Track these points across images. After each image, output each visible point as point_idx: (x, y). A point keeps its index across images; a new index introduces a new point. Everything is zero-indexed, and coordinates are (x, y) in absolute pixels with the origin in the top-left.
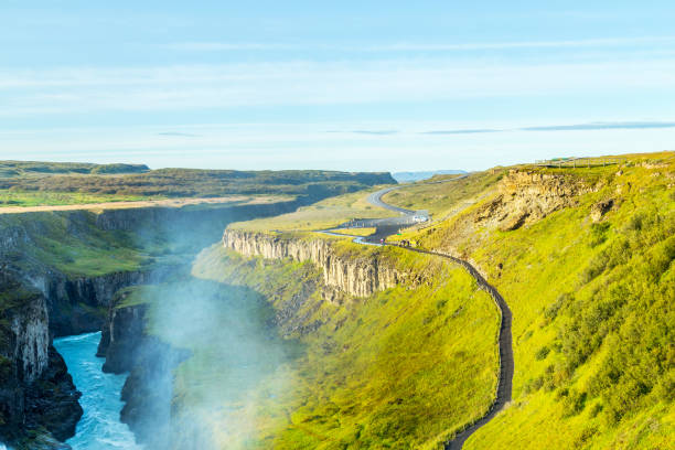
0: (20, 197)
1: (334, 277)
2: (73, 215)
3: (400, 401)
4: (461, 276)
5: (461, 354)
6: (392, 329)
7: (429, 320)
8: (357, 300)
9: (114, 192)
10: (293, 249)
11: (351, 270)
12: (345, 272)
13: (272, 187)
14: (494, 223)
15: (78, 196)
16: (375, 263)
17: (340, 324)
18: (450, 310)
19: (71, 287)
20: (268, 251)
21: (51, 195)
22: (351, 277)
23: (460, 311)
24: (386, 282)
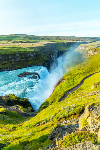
0: (58, 41)
1: (89, 52)
2: (62, 43)
3: (89, 69)
6: (94, 60)
7: (99, 59)
8: (92, 55)
9: (69, 40)
10: (87, 48)
11: (92, 51)
12: (91, 52)
13: (91, 39)
15: (65, 41)
16: (95, 51)
17: (89, 58)
19: (60, 52)
20: (83, 48)
21: (62, 40)
22: (92, 52)
24: (96, 53)
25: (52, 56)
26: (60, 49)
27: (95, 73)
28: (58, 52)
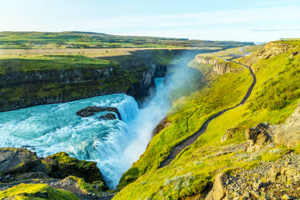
0: (157, 46)
1: (215, 69)
2: (164, 50)
3: (217, 101)
4: (247, 71)
5: (238, 91)
6: (225, 83)
7: (235, 82)
8: (220, 75)
9: (177, 45)
10: (210, 61)
11: (220, 67)
12: (218, 68)
13: (217, 45)
14: (262, 57)
15: (169, 46)
16: (226, 66)
17: (214, 81)
18: (241, 80)
19: (161, 67)
20: (204, 62)
21: (164, 45)
22: (219, 69)
23: (244, 80)
24: (228, 71)
25: (146, 74)
26: (161, 62)
27: (228, 109)
28: (157, 68)
